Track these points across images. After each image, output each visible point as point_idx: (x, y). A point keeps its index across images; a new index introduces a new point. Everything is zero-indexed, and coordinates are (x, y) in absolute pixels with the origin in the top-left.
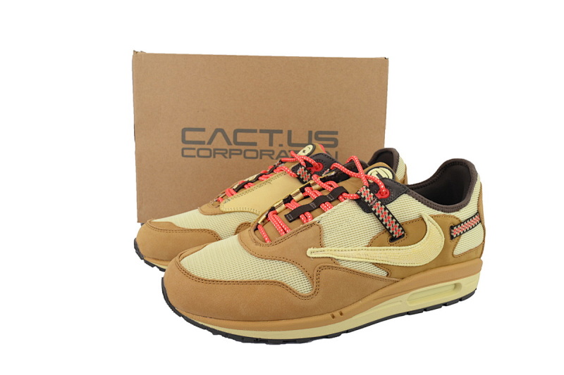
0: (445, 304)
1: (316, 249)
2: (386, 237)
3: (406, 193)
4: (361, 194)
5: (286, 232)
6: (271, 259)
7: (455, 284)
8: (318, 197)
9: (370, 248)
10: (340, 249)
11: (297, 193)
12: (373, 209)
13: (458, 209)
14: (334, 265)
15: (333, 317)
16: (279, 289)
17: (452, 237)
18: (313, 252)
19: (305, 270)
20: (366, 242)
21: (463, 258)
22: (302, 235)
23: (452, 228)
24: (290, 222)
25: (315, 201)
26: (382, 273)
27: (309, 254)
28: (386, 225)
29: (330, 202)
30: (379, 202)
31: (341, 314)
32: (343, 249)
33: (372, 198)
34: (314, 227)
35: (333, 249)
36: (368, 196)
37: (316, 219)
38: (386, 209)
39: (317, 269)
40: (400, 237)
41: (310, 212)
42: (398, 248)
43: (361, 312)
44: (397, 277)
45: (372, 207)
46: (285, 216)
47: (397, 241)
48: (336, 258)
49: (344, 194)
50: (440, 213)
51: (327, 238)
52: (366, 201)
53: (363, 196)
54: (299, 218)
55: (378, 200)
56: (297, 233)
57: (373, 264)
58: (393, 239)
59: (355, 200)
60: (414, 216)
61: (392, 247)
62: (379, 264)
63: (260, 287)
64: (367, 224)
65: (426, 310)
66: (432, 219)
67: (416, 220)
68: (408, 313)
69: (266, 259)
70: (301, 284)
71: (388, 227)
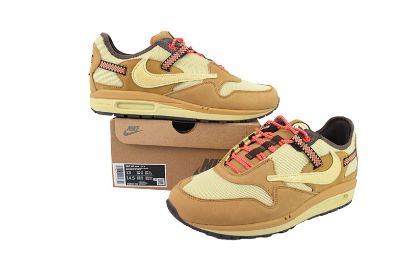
0: (339, 208)
1: (272, 176)
2: (311, 166)
3: (320, 138)
4: (295, 140)
5: (250, 167)
6: (245, 184)
7: (344, 195)
8: (265, 143)
9: (303, 174)
10: (286, 175)
11: (247, 140)
12: (303, 149)
13: (346, 148)
14: (284, 186)
15: (286, 219)
16: (254, 203)
17: (344, 166)
18: (271, 178)
19: (266, 190)
20: (300, 170)
21: (349, 178)
22: (262, 168)
23: (344, 159)
24: (251, 159)
25: (263, 145)
26: (310, 190)
27: (268, 180)
28: (311, 159)
29: (274, 145)
30: (307, 145)
31: (290, 217)
32: (288, 175)
33: (302, 142)
34: (269, 162)
35: (282, 175)
36: (299, 141)
37: (270, 157)
38: (311, 148)
39: (275, 188)
40: (319, 166)
41: (262, 152)
42: (318, 173)
43: (300, 215)
44: (317, 191)
45: (302, 148)
46: (246, 156)
47: (317, 169)
48: (285, 181)
49: (282, 141)
50: (338, 150)
51: (277, 169)
52: (298, 144)
53: (296, 141)
54: (256, 157)
55: (306, 143)
56: (258, 166)
57: (305, 184)
58: (315, 168)
59: (290, 144)
60: (326, 153)
61: (315, 173)
62: (309, 184)
63: (241, 202)
64: (300, 159)
65: (330, 212)
66: (335, 154)
67: (327, 155)
68: (321, 215)
69: (241, 184)
70: (267, 200)
71: (312, 160)
